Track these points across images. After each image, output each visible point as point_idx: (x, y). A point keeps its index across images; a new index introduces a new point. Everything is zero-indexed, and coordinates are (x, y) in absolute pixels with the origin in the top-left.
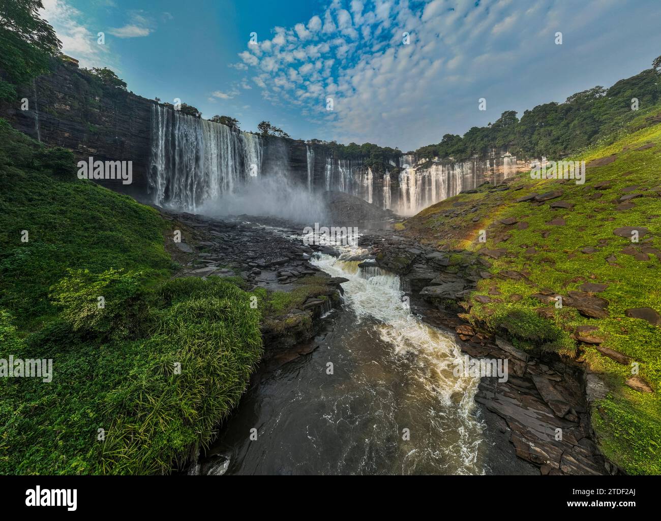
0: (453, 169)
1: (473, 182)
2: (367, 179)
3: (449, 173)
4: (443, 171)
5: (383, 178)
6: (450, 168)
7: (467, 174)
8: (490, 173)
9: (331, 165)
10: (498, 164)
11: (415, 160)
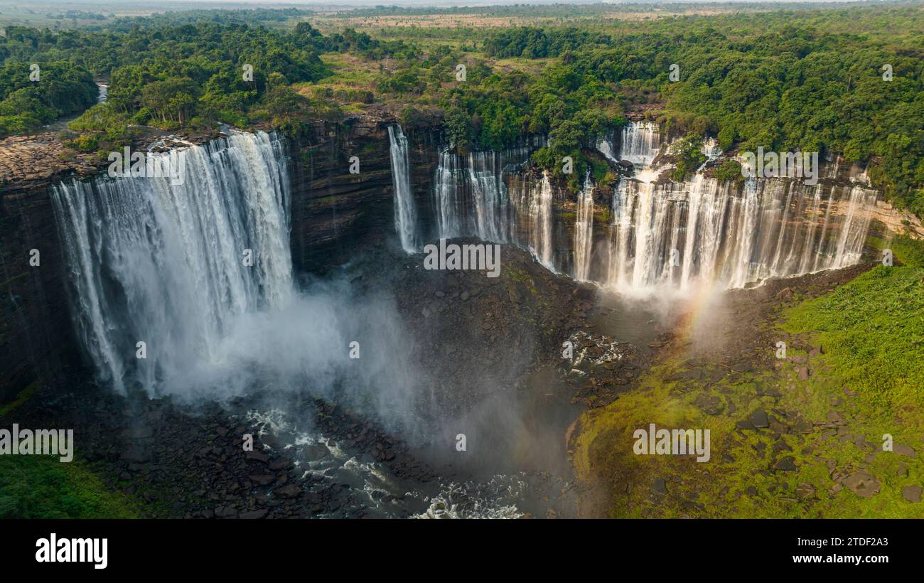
0: (740, 195)
1: (780, 225)
2: (539, 202)
3: (729, 202)
4: (717, 194)
5: (575, 200)
6: (735, 192)
7: (768, 208)
8: (819, 212)
9: (451, 168)
10: (838, 197)
11: (662, 140)
